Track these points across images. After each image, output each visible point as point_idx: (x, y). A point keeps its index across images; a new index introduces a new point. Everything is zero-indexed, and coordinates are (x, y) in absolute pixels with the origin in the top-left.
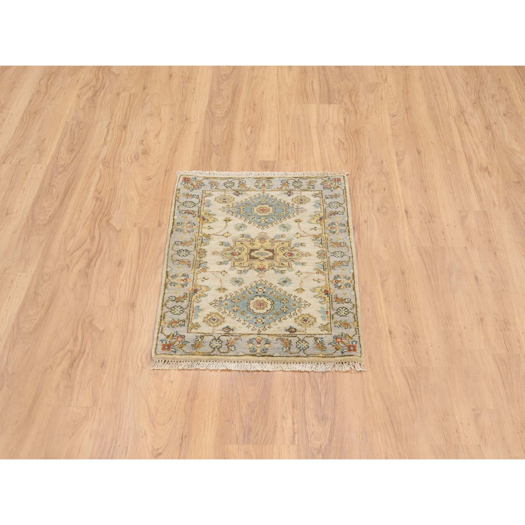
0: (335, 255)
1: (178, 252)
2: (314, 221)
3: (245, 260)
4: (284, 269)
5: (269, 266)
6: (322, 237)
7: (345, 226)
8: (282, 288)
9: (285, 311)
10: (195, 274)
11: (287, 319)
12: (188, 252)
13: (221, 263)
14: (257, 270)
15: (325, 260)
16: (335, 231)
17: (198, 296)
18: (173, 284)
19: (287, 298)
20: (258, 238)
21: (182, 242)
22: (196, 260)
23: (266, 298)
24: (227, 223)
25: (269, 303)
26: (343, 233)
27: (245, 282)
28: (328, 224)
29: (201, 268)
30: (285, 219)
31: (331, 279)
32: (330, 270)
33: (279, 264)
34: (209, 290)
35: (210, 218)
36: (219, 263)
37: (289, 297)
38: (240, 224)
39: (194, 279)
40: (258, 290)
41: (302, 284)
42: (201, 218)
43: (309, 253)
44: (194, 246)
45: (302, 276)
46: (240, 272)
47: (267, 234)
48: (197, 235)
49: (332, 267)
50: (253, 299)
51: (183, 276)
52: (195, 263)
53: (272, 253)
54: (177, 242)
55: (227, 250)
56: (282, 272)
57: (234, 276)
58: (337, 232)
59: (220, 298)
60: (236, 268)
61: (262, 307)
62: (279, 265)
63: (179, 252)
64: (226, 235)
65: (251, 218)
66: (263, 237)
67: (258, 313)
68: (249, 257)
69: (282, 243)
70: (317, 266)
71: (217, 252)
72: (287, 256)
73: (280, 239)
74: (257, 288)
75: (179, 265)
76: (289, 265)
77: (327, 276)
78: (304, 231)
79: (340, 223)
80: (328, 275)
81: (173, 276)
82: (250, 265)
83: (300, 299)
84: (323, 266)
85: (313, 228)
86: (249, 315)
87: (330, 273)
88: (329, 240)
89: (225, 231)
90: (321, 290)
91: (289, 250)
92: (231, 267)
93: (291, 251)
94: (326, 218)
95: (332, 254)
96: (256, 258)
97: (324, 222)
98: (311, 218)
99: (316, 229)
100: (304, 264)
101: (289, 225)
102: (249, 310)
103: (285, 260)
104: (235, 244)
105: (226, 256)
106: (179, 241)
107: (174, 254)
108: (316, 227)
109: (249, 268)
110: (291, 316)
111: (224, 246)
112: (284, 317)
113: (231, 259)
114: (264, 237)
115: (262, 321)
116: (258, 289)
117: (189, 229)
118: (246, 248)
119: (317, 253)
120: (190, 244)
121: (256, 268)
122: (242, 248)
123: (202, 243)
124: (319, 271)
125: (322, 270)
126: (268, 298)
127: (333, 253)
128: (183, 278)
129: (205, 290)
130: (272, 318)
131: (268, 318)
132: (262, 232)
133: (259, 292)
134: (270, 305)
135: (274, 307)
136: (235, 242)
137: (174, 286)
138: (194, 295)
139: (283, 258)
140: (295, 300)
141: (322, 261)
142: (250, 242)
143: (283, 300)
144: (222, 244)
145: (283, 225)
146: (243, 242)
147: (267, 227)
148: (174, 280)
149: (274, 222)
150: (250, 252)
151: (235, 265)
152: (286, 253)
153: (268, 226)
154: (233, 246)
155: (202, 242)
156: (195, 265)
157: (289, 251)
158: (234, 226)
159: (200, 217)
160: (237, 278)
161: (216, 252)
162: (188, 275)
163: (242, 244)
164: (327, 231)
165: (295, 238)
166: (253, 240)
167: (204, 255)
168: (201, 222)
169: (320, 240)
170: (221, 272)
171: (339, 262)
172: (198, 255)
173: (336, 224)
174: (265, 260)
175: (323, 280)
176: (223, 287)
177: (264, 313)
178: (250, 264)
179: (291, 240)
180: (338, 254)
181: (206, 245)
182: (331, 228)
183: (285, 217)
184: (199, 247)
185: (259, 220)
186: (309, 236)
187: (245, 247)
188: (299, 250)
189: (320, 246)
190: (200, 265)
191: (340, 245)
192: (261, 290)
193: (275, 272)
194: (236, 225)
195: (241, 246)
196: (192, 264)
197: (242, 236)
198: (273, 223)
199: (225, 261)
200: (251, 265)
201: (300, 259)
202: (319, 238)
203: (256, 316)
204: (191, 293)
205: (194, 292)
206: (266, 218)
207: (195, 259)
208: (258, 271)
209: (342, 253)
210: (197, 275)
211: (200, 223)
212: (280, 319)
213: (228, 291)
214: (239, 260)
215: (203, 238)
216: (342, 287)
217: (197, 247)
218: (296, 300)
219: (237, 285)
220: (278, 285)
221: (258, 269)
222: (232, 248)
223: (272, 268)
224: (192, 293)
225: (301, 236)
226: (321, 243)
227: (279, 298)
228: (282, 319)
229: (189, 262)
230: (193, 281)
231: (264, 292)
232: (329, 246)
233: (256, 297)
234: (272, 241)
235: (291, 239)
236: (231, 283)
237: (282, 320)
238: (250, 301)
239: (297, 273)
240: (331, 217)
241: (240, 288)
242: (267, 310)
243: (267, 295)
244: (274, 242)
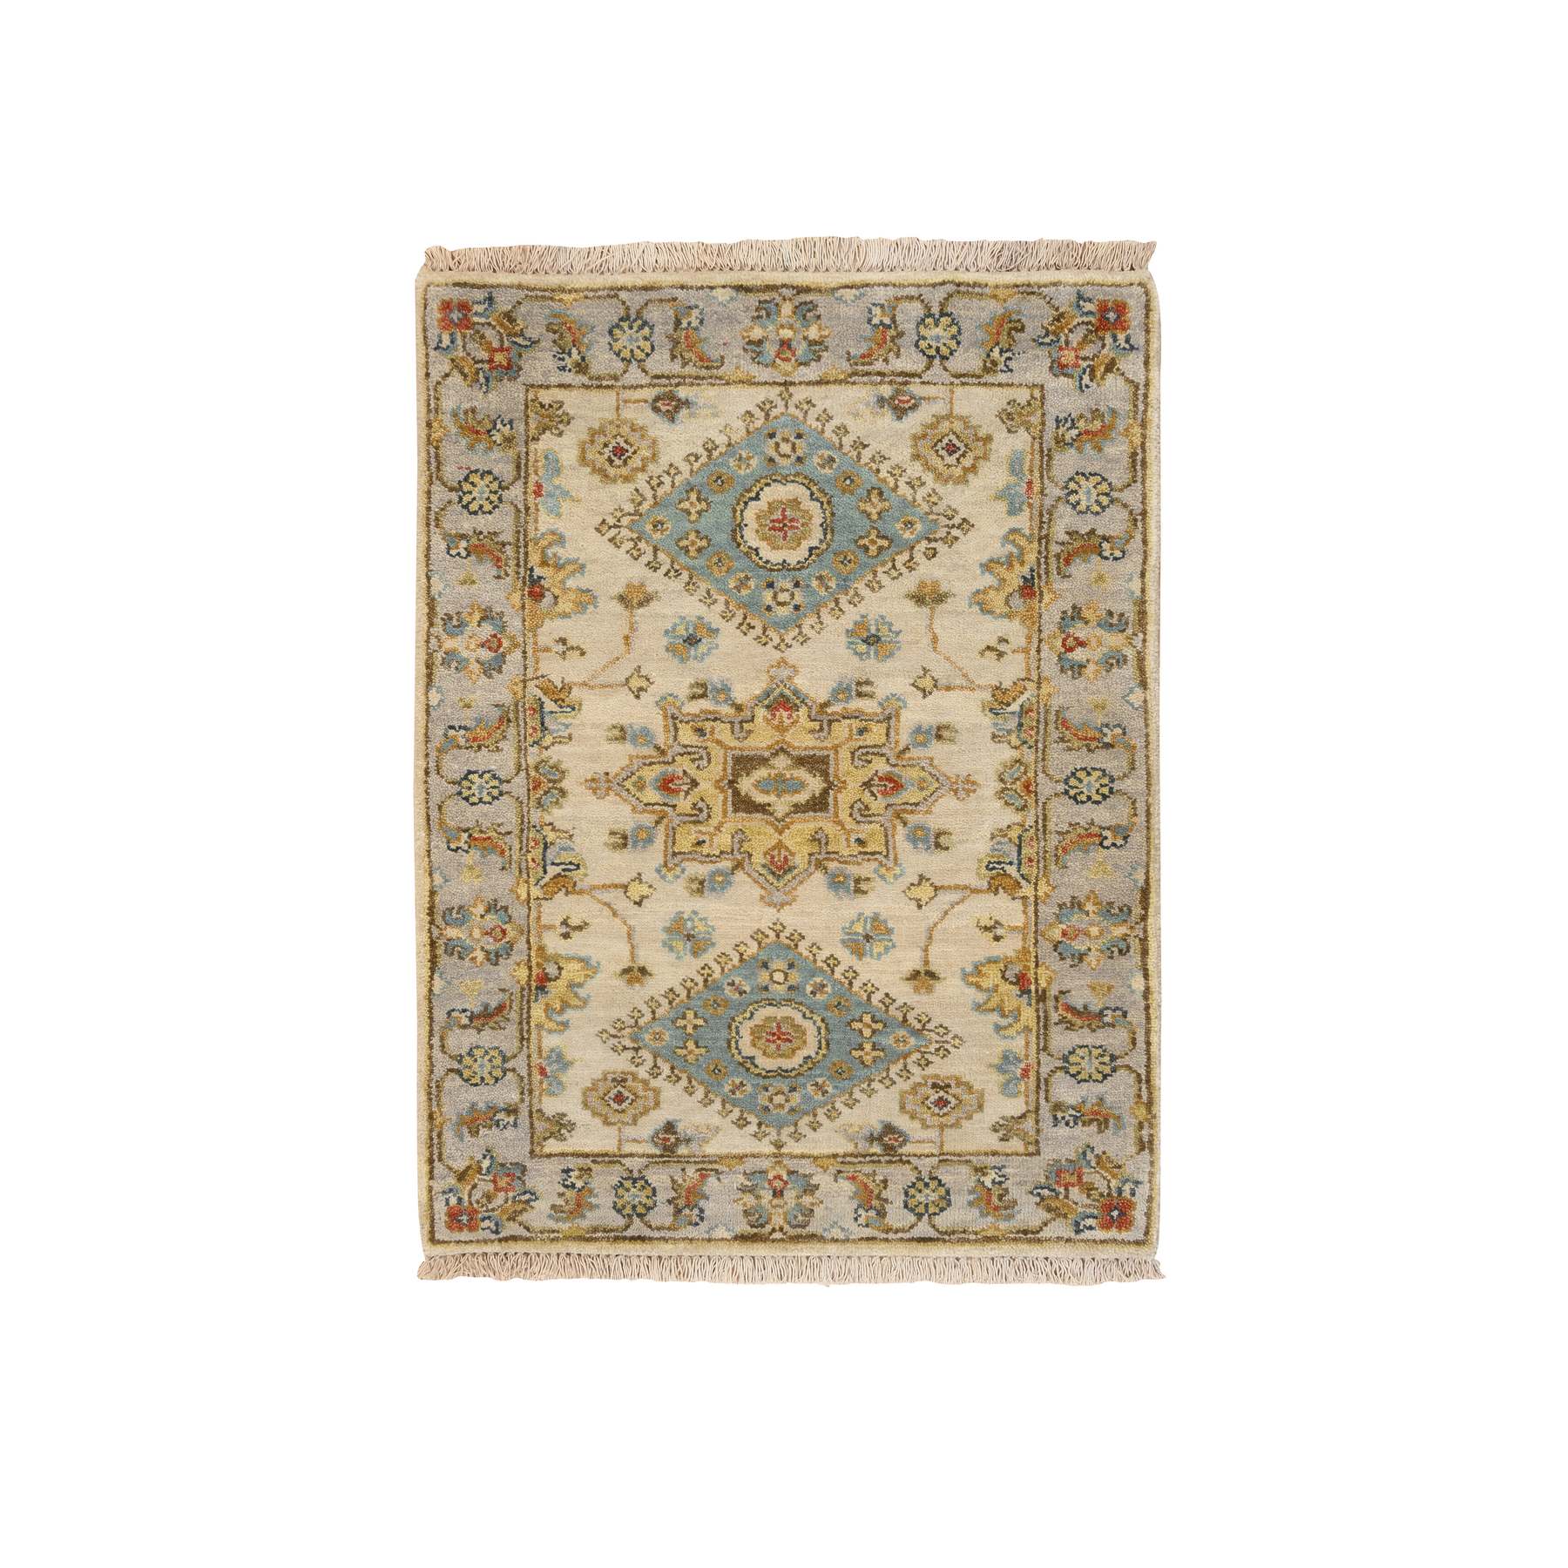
0: (496, 783)
1: (1111, 788)
2: (572, 971)
3: (844, 754)
4: (694, 707)
5: (752, 720)
6: (542, 883)
7: (446, 944)
8: (702, 610)
9: (693, 496)
10: (1035, 678)
11: (687, 459)
12: (1072, 792)
13: (939, 737)
14: (798, 702)
15: (533, 756)
16: (488, 917)
17: (1017, 566)
18: (1115, 620)
19: (683, 559)
20: (796, 871)
21: (1101, 844)
22: (1037, 751)
23: (764, 560)
24: (927, 963)
25: (751, 538)
26: (456, 902)
27: (843, 639)
28: (515, 958)
29: (1015, 707)
30: (689, 984)
31: (517, 654)
32: (516, 705)
33: (712, 733)
34: (978, 592)
35: (996, 988)
36: (945, 734)
37: (676, 567)
38: (872, 956)
39: (1038, 651)
40: (792, 595)
41: (626, 632)
42: (1033, 988)
43: (594, 791)
44: (1051, 826)
45: (625, 670)
46: (865, 689)
47: (762, 898)
48: (1043, 888)
49: (509, 721)
50: (811, 549)
51: (1082, 666)
52: (1038, 733)
53: (743, 794)
54: (1120, 842)
55: (917, 804)
56: (700, 691)
57: (889, 664)
58: (481, 909)
59: (934, 556)
60: (879, 710)
61: (778, 515)
62: (713, 729)
63: (1105, 791)
64: (925, 892)
65: (829, 989)
66: (779, 878)
67: (793, 481)
68: (831, 771)
69: (699, 849)
70: (567, 726)
71: (956, 792)
72: (681, 774)
73: (711, 867)
74: (797, 608)
75: (1100, 719)
76: (676, 729)
77: (530, 673)
78: (615, 914)
79: (467, 963)
80: (525, 675)
81: (1118, 662)
82: (825, 726)
83: (635, 553)
84: (543, 724)
85: (575, 935)
86: (823, 471)
87: (519, 688)
88: (514, 866)
89: (932, 913)
90: (556, 603)
91: (674, 806)
92: (898, 716)
93: (665, 804)
94: (523, 989)
95: (505, 787)
96: (801, 761)
97: (530, 968)
98: (582, 992)
99: (564, 930)
100: (616, 733)
101: (671, 949)
102: (825, 500)
103: (689, 753)
104: (887, 842)
105: (923, 774)
106: (1113, 849)
107: (1125, 775)
108: (566, 936)
109: (829, 710)
110: (673, 471)
111: (929, 830)
112: (696, 465)
113: (898, 757)
114: (770, 877)
115: (777, 445)
116: (794, 602)
117: (1076, 919)
118: (844, 815)
119: (563, 793)
120: (1068, 832)
121: (803, 711)
122: (859, 818)
123: (1017, 841)
124: (562, 696)
125: (549, 706)
126: (754, 557)
127: (501, 794)
128: (1079, 655)
129: (992, 593)
130: (740, 458)
131: (754, 462)
132: (782, 905)
133: (789, 585)
134: (746, 525)
135: (731, 515)
136: (887, 849)
137: (1110, 614)
138: (1032, 570)
139: (698, 767)
140: (656, 550)
141: (546, 748)
142: (830, 848)
143: (699, 550)
144: (938, 835)
145: (695, 953)
146: (856, 849)
147: (760, 935)
148: (1114, 640)
149: (734, 966)
150: (825, 792)
151: (885, 725)
152: (687, 793)
153: (759, 943)
154: (894, 827)
155: (1020, 847)
156: (1038, 721)
157: (675, 802)
158: (894, 946)
159: (1037, 991)
160: (872, 661)
161: (962, 794)
162: (1062, 670)
163: (860, 842)
164: (518, 912)
165: (650, 876)
166: (819, 865)
167: (1006, 777)
168: (1033, 965)
169: (549, 862)
170: (935, 686)
171: (479, 747)
172: (1031, 774)
173: (480, 955)
174: (767, 754)
175: (547, 650)
176: (925, 610)
177: (768, 485)
178: (825, 734)
179: (666, 865)
180: (481, 788)
181: (1001, 830)
182: (504, 932)
183: (688, 996)
184: (1030, 822)
185: (795, 977)
186: (594, 888)
187: (850, 824)
188: (634, 809)
189: (553, 829)
190: (1021, 725)
191: (470, 836)
192: (783, 597)
193: (729, 690)
194: (887, 949)
195: (865, 830)
196: (1051, 727)
197: (863, 886)
198: (736, 960)
199: (924, 744)
200: (821, 729)
201: (631, 758)
202: (555, 877)
203: (799, 468)
204: (1044, 577)
205: (1033, 585)
206: (766, 989)
207: (1040, 754)
208: (796, 692)
209: (466, 793)
210: (1029, 670)
211: (1036, 957)
212: (709, 457)
213: (904, 590)
214: (871, 750)
215: (1014, 867)
216: (477, 616)
217: (1036, 822)
218: (650, 550)
219: (873, 622)
220: (717, 622)
221: (796, 705)
222: (898, 817)
223: (739, 708)
224: (1039, 577)
225: (625, 887)
226: (546, 847)
227: (715, 559)
228: (703, 459)
229: (1062, 740)
230: (1040, 641)
231: (770, 585)
232: (516, 832)
233: (799, 562)
234: (739, 857)
235: (664, 870)
236: (898, 633)
237: (705, 454)
238: (821, 541)
239: (644, 684)
240: (501, 995)
241: (862, 608)
242: (757, 498)
243: (762, 572)
244: (733, 851)
